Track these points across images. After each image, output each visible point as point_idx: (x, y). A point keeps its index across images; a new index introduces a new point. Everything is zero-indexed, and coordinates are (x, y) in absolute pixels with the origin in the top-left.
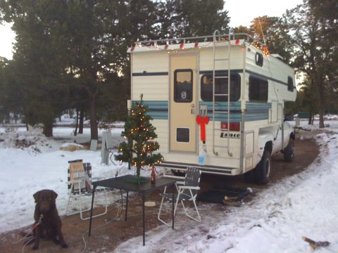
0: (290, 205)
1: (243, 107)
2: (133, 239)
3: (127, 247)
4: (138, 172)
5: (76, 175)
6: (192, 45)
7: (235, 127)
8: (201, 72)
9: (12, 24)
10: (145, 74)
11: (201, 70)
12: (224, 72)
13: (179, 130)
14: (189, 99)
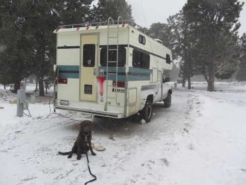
6: (94, 28)
10: (65, 47)
11: (101, 44)
13: (86, 86)
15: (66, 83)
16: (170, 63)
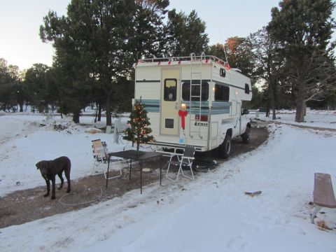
0: (239, 171)
1: (210, 106)
2: (135, 190)
3: (131, 194)
4: (138, 148)
5: (98, 149)
6: (177, 63)
7: (204, 118)
8: (182, 81)
9: (53, 42)
10: (144, 81)
11: (183, 79)
12: (198, 82)
13: (166, 120)
14: (174, 99)
16: (248, 93)
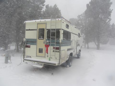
10: (29, 30)
11: (47, 28)
13: (39, 49)
15: (30, 47)
16: (80, 37)
